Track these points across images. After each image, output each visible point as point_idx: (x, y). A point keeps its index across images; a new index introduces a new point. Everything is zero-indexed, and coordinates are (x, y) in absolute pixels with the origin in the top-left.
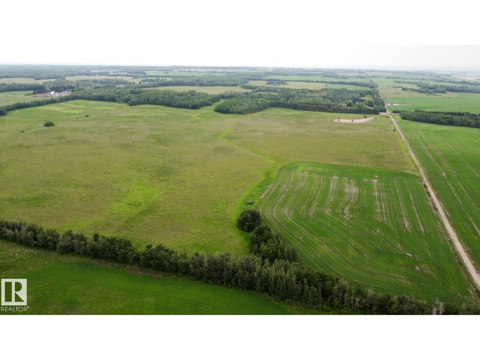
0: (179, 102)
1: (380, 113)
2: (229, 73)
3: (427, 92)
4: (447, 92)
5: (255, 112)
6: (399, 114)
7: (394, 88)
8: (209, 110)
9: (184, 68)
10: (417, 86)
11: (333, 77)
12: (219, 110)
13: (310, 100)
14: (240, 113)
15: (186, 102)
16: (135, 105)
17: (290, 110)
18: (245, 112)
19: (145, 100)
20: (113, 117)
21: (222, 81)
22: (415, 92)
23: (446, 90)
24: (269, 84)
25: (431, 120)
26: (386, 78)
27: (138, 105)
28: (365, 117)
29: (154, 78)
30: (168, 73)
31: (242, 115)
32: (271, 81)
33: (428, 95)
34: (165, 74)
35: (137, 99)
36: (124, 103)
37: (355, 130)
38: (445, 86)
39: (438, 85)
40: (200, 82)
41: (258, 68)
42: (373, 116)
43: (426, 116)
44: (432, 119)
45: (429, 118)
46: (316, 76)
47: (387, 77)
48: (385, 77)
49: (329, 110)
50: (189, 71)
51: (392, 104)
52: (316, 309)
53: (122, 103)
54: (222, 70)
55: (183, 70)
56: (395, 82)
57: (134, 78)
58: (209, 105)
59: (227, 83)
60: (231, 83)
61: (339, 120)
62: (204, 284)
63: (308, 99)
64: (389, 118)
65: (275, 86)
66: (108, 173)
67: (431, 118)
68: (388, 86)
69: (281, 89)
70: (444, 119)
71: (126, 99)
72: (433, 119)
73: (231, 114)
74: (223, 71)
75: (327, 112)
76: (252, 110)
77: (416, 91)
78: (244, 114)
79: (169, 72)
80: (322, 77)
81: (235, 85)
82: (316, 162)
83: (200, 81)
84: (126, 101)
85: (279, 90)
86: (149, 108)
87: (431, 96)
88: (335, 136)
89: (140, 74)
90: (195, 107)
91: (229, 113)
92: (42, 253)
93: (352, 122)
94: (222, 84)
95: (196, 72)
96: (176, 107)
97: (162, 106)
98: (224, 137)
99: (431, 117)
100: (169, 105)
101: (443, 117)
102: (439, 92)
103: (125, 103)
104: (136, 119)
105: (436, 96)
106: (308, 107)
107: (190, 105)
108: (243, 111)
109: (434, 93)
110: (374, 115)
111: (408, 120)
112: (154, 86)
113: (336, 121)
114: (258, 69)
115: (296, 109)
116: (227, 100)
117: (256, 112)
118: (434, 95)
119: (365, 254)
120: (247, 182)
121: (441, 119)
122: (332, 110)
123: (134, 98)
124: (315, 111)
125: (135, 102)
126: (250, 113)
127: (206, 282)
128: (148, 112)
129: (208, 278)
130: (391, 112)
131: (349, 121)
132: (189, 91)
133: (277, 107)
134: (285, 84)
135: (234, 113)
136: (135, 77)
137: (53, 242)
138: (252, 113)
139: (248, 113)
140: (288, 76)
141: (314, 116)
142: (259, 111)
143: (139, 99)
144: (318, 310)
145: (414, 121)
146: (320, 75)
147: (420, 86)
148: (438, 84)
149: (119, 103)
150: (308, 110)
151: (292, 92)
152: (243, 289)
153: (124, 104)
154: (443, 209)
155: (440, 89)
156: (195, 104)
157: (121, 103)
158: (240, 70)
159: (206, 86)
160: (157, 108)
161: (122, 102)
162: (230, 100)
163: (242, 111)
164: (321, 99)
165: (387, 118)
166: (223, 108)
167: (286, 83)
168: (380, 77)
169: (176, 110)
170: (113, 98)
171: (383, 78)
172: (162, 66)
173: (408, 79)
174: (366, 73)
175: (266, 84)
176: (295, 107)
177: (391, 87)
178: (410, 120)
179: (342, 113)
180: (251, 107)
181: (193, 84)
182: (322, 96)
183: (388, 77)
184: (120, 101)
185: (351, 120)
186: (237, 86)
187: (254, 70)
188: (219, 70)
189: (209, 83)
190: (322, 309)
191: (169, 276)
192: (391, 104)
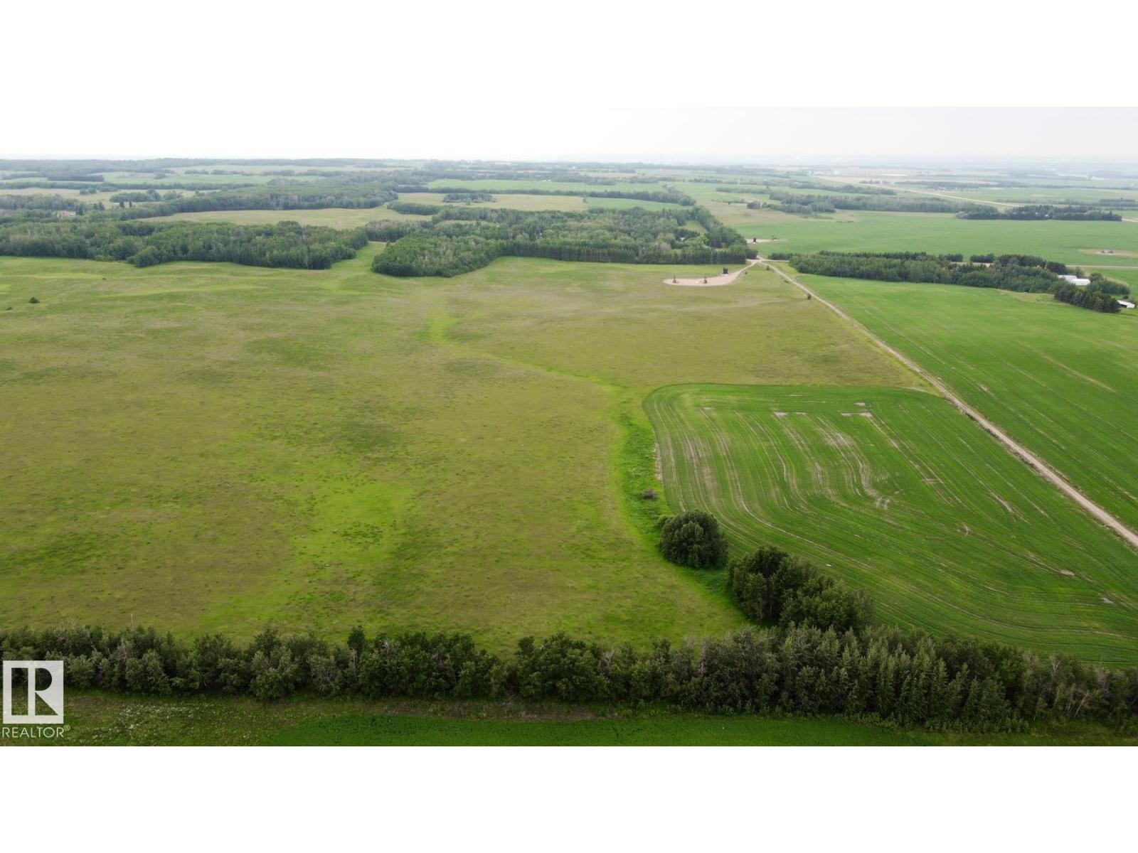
0: (275, 252)
1: (748, 260)
2: (324, 174)
3: (799, 211)
4: (837, 210)
5: (471, 270)
6: (788, 261)
7: (729, 203)
8: (358, 269)
9: (195, 165)
10: (771, 198)
11: (581, 181)
12: (386, 268)
13: (583, 237)
14: (439, 273)
15: (294, 252)
16: (151, 264)
17: (548, 262)
18: (451, 270)
19: (174, 251)
20: (116, 299)
21: (338, 195)
22: (778, 212)
23: (833, 206)
24: (452, 199)
25: (863, 271)
26: (691, 181)
27: (159, 263)
28: (725, 272)
29: (144, 192)
30: (164, 177)
31: (445, 280)
32: (453, 194)
33: (806, 217)
34: (158, 180)
35: (153, 249)
36: (116, 260)
37: (728, 302)
38: (827, 197)
39: (813, 196)
40: (282, 200)
41: (385, 160)
42: (739, 269)
43: (850, 263)
44: (865, 270)
45: (858, 269)
46: (539, 179)
47: (693, 179)
48: (689, 179)
49: (636, 258)
50: (217, 173)
51: (755, 240)
52: (1001, 730)
53: (110, 260)
54: (305, 169)
55: (199, 168)
56: (720, 190)
57: (83, 193)
58: (350, 257)
59: (354, 200)
60: (362, 200)
61: (675, 282)
62: (711, 717)
63: (579, 235)
64: (773, 271)
65: (469, 204)
66: (214, 455)
67: (862, 267)
68: (714, 201)
69: (496, 211)
70: (889, 268)
71: (120, 250)
72: (867, 270)
73: (417, 278)
74: (310, 170)
75: (634, 263)
76: (465, 264)
77: (778, 210)
78: (449, 277)
79: (167, 174)
80: (554, 181)
81: (373, 205)
82: (709, 382)
83: (280, 195)
84: (123, 255)
85: (495, 215)
86: (194, 271)
87: (810, 219)
88: (701, 318)
89: (85, 180)
90: (320, 263)
91: (412, 276)
92: (210, 708)
93: (705, 285)
94: (341, 203)
95: (235, 173)
96: (269, 266)
97: (228, 264)
98: (446, 336)
99: (861, 265)
100: (246, 260)
101: (885, 264)
102: (821, 210)
103: (120, 259)
104: (181, 301)
105: (821, 220)
106: (588, 253)
107: (306, 259)
108: (446, 268)
109: (814, 213)
110: (739, 266)
111: (813, 273)
112: (163, 212)
113: (669, 282)
114: (384, 163)
115: (560, 259)
116: (392, 244)
117: (474, 270)
118: (817, 217)
119: (988, 585)
120: (597, 445)
121: (883, 270)
122: (644, 258)
123: (143, 247)
124: (604, 262)
125: (151, 256)
126: (461, 273)
127: (715, 712)
128: (200, 282)
129: (719, 702)
130: (767, 257)
131: (697, 282)
132: (278, 221)
133: (514, 255)
134: (489, 200)
135: (425, 274)
136: (87, 190)
137: (234, 671)
138: (466, 272)
139: (457, 274)
140: (473, 180)
141: (615, 275)
142: (479, 267)
143: (159, 249)
144: (1004, 732)
145: (828, 275)
146: (546, 177)
147: (777, 199)
148: (812, 194)
149: (99, 260)
150: (588, 261)
151: (530, 219)
152: (814, 715)
153: (115, 264)
154: (1043, 463)
155: (822, 204)
156: (321, 257)
157: (106, 261)
158: (342, 166)
159: (300, 208)
160: (221, 272)
161: (110, 257)
162: (398, 241)
163: (444, 269)
164: (608, 234)
165: (768, 271)
166: (394, 263)
167: (491, 197)
168: (678, 180)
169: (272, 273)
170: (79, 247)
171: (684, 181)
172: (128, 159)
173: (736, 183)
174: (637, 171)
175: (444, 201)
176: (558, 254)
177: (719, 201)
178: (817, 274)
179: (666, 264)
180: (460, 259)
181: (267, 205)
182: (605, 226)
183: (696, 181)
184: (102, 257)
185: (703, 280)
186: (379, 207)
187: (376, 166)
188: (297, 169)
189: (307, 200)
190: (1014, 729)
191: (612, 712)
192: (752, 240)
